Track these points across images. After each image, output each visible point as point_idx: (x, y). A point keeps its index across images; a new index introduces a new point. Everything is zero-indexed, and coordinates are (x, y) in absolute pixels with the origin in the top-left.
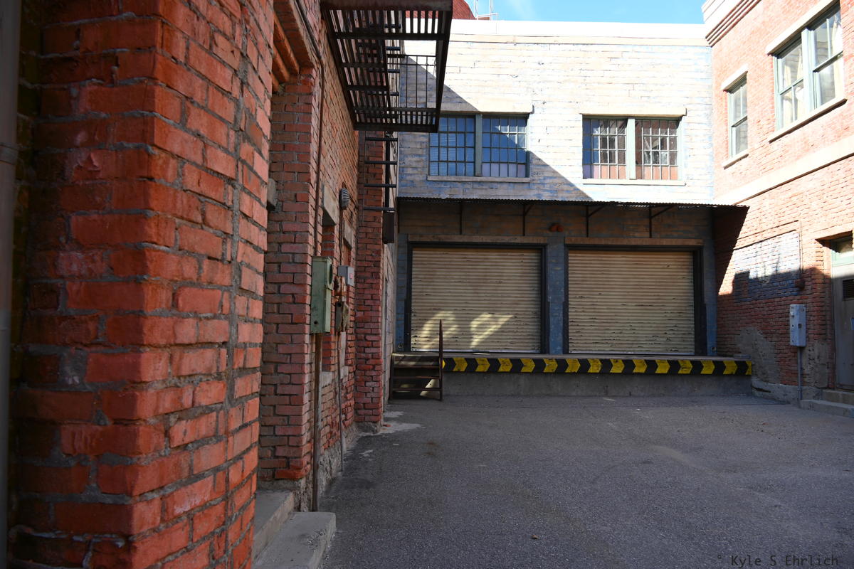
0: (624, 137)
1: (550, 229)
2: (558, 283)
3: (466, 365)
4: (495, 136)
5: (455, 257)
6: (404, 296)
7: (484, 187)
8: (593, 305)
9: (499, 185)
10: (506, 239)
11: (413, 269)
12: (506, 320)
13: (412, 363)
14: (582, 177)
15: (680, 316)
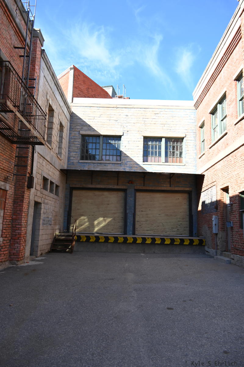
0: (161, 145)
1: (128, 183)
2: (131, 205)
4: (108, 145)
5: (90, 194)
7: (102, 165)
8: (147, 214)
9: (108, 165)
10: (111, 187)
11: (73, 198)
12: (110, 220)
13: (63, 237)
14: (142, 161)
15: (183, 220)
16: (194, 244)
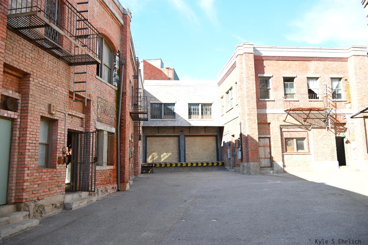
0: (198, 108)
1: (181, 132)
2: (183, 145)
3: (159, 165)
4: (167, 108)
5: (158, 139)
6: (145, 149)
8: (192, 150)
10: (170, 134)
11: (147, 142)
12: (170, 154)
13: (146, 165)
14: (188, 118)
15: (213, 152)
16: (219, 165)
